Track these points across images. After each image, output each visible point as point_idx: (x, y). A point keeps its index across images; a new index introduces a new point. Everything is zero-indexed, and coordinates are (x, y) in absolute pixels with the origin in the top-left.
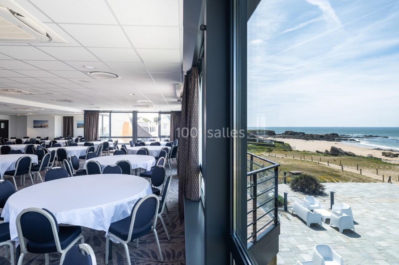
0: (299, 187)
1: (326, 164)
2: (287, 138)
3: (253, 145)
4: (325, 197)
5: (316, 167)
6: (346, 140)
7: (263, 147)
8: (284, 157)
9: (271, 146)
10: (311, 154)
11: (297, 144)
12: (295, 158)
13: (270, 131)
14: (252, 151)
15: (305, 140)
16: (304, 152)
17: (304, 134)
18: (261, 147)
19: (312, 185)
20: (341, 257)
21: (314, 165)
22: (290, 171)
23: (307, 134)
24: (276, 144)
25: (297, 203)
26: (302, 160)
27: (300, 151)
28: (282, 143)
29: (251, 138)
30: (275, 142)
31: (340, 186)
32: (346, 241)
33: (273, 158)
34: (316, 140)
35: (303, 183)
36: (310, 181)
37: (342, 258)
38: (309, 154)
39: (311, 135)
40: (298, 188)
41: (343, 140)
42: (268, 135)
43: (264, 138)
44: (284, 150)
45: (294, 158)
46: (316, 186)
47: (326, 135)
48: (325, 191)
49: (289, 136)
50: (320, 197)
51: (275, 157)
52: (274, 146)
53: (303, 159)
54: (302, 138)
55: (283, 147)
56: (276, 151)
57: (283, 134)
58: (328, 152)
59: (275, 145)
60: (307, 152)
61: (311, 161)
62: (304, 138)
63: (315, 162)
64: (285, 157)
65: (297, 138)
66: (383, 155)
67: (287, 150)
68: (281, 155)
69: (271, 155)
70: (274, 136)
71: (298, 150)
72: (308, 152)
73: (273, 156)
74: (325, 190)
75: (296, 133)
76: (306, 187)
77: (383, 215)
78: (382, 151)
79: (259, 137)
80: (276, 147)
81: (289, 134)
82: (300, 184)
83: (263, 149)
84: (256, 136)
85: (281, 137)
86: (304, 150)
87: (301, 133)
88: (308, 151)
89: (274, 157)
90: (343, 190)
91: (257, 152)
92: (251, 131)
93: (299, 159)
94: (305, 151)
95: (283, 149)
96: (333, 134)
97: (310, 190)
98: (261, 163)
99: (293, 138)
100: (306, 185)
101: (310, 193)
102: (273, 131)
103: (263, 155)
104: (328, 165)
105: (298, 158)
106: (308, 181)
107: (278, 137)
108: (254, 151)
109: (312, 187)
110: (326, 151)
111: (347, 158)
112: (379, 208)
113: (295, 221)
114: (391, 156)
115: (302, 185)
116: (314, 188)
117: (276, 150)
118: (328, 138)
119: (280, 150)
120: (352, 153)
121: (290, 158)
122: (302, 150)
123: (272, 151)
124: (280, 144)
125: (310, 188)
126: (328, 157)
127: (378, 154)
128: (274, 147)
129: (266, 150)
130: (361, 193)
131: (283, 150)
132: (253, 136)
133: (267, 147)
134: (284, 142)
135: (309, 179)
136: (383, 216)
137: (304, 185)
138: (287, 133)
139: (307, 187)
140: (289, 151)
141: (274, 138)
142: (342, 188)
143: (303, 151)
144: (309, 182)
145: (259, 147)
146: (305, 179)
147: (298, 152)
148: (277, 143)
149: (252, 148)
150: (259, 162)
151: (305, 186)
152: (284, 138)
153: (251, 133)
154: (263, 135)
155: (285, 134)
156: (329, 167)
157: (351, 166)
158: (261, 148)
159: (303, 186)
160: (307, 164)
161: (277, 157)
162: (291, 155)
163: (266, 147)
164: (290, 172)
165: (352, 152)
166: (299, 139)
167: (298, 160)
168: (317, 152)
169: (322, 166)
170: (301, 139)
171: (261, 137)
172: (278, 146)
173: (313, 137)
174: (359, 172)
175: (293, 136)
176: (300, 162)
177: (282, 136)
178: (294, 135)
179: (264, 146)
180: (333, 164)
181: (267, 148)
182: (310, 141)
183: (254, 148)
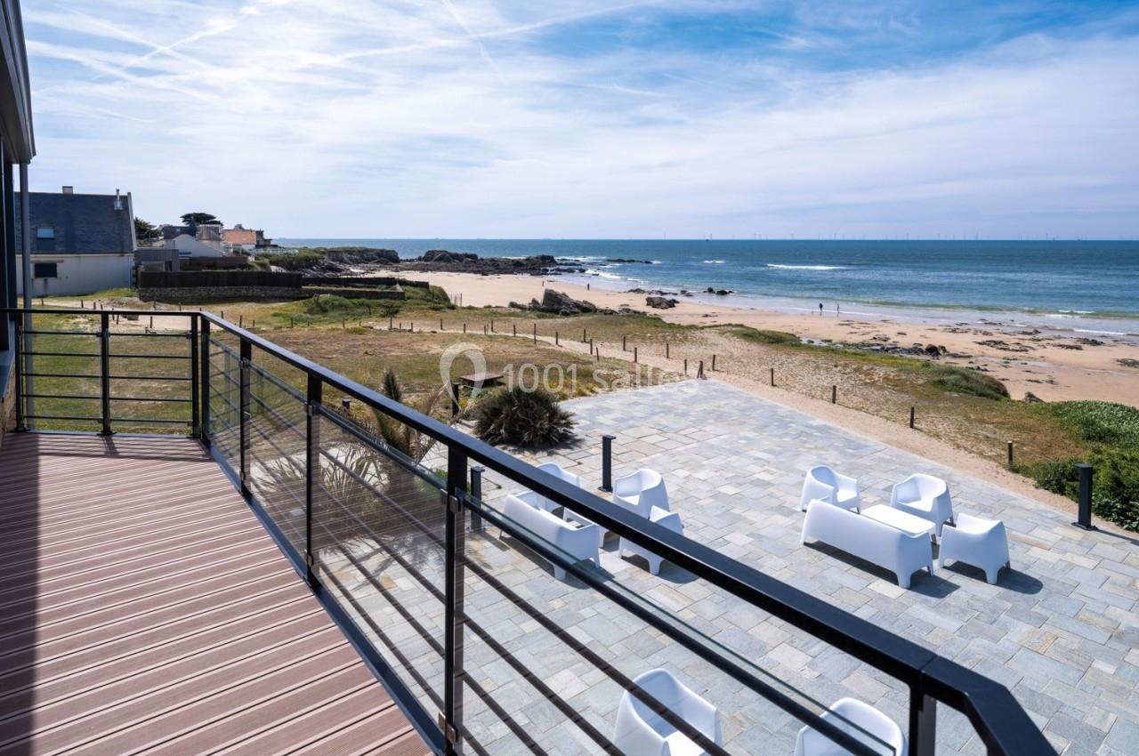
0: (502, 431)
1: (552, 340)
2: (432, 271)
3: (338, 297)
4: (576, 449)
5: (533, 354)
6: (571, 271)
7: (367, 301)
8: (437, 331)
9: (391, 298)
10: (505, 315)
11: (463, 288)
12: (467, 332)
13: (382, 251)
14: (335, 317)
15: (479, 276)
16: (487, 311)
17: (474, 257)
18: (361, 300)
19: (540, 418)
20: (714, 708)
21: (525, 349)
22: (464, 377)
23: (482, 259)
24: (408, 291)
25: (514, 497)
26: (490, 336)
27: (477, 309)
28: (424, 285)
29: (325, 272)
30: (403, 283)
31: (605, 405)
32: (678, 602)
33: (404, 337)
34: (505, 273)
35: (515, 417)
36: (535, 405)
37: (717, 712)
38: (501, 315)
39: (492, 260)
40: (500, 434)
41: (564, 271)
42: (377, 263)
43: (367, 272)
44: (434, 309)
45: (464, 331)
46: (550, 419)
47: (527, 260)
48: (572, 428)
49: (437, 263)
50: (562, 451)
51: (410, 331)
52: (401, 296)
53: (490, 333)
54: (470, 269)
55: (429, 298)
56: (409, 313)
57: (420, 259)
58: (538, 303)
59: (403, 294)
60: (495, 310)
61: (511, 335)
62: (476, 269)
63: (524, 339)
64: (439, 331)
65: (458, 271)
66: (648, 305)
67: (442, 308)
68: (426, 322)
69: (396, 325)
70: (395, 265)
71: (473, 305)
72: (499, 310)
73: (403, 328)
74: (575, 426)
75: (456, 257)
76: (522, 427)
77: (726, 479)
78: (646, 296)
79: (352, 270)
80: (409, 298)
81: (436, 260)
82: (506, 418)
83: (368, 306)
84: (341, 266)
85: (415, 268)
86: (487, 305)
87: (467, 256)
88: (497, 307)
89: (407, 333)
90: (612, 416)
91: (351, 319)
92: (323, 253)
93: (478, 333)
94: (490, 307)
95: (432, 305)
96: (544, 258)
97: (536, 435)
98: (367, 357)
99: (448, 271)
100: (524, 420)
101: (537, 445)
102: (393, 251)
103: (372, 328)
104: (557, 343)
105: (477, 330)
106: (528, 407)
107: (406, 270)
108: (340, 315)
109: (541, 425)
110: (534, 301)
111: (592, 320)
112: (709, 459)
113: (516, 569)
114: (664, 305)
115: (513, 421)
116: (546, 425)
117: (411, 310)
118: (533, 269)
119: (423, 309)
120: (591, 304)
121: (452, 331)
122: (481, 306)
123: (396, 312)
124: (417, 290)
125: (536, 428)
126: (550, 321)
127: (638, 303)
128: (401, 299)
129: (381, 311)
130: (656, 418)
131: (430, 308)
132: (332, 268)
133: (382, 301)
134: (430, 284)
135: (531, 401)
136: (727, 482)
137: (518, 420)
138: (430, 256)
139: (526, 426)
140: (447, 310)
141: (397, 271)
142: (608, 411)
143: (486, 307)
144: (532, 409)
145: (355, 301)
146: (520, 400)
147: (472, 312)
148: (407, 288)
149: (334, 307)
150: (362, 353)
151: (520, 423)
152: (424, 270)
153: (325, 257)
154: (362, 265)
155: (426, 260)
156: (560, 349)
157: (607, 340)
158: (361, 305)
159: (515, 426)
160: (507, 346)
161: (415, 330)
162: (454, 323)
163: (375, 301)
164: (465, 380)
165: (589, 301)
166: (464, 271)
167: (479, 336)
168: (513, 305)
169: (545, 350)
170: (469, 272)
171: (355, 271)
172: (415, 296)
173: (498, 265)
174: (629, 357)
175: (449, 265)
176: (487, 343)
177: (417, 265)
178: (449, 261)
179: (370, 298)
180: (566, 339)
181: (380, 305)
182: (490, 276)
183: (341, 306)
